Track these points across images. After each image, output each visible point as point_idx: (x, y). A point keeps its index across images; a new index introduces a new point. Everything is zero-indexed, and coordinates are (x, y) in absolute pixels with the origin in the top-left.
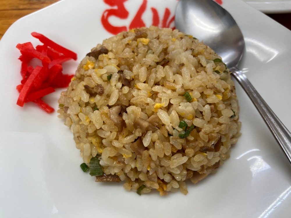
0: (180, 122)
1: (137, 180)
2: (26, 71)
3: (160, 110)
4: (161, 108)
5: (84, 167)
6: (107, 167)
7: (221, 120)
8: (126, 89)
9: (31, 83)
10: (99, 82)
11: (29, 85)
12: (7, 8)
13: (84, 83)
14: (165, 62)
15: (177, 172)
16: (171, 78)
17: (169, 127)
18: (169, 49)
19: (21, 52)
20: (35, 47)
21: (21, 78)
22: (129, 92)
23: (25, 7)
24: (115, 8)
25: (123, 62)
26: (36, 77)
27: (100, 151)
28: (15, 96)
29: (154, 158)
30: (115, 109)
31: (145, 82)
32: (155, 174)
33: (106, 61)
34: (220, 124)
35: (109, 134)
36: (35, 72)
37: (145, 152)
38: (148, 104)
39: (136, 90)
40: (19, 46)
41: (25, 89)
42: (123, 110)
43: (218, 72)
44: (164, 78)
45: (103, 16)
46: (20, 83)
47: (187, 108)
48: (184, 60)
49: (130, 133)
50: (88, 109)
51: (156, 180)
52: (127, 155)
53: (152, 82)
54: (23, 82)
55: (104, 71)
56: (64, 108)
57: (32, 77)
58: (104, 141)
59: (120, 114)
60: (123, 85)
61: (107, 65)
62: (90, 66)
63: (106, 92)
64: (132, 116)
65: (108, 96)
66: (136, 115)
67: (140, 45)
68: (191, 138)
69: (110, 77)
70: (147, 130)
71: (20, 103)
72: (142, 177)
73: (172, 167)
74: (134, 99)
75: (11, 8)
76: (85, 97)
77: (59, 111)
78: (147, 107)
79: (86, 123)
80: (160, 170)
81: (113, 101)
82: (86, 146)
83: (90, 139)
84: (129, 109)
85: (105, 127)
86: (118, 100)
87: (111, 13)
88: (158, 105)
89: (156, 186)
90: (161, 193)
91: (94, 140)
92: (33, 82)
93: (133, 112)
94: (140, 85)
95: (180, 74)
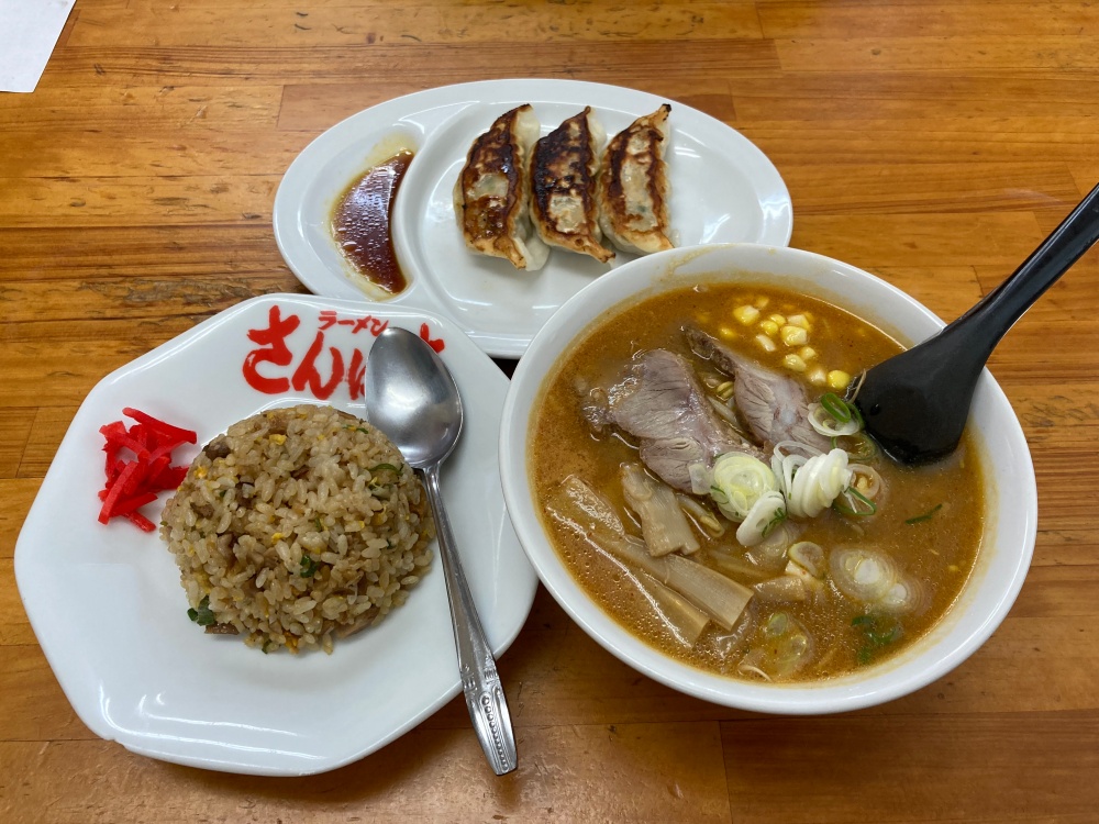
0: (303, 558)
1: (259, 632)
2: (113, 469)
3: (280, 541)
4: (282, 539)
5: (192, 613)
6: (220, 613)
7: (365, 553)
8: (242, 511)
9: (120, 488)
10: (209, 498)
11: (118, 491)
12: (81, 314)
13: (191, 499)
14: (301, 473)
15: (305, 620)
16: (303, 497)
17: (287, 563)
18: (312, 452)
19: (108, 439)
20: (128, 429)
21: (105, 479)
22: (246, 515)
23: (116, 313)
24: (269, 346)
25: (244, 472)
26: (129, 480)
27: (209, 591)
28: (97, 507)
29: (272, 602)
30: (224, 539)
31: (268, 503)
32: (276, 623)
33: (221, 469)
34: (362, 558)
35: (216, 570)
36: (128, 472)
37: (259, 595)
38: (266, 533)
39: (254, 513)
40: (105, 430)
41: (112, 497)
42: (234, 540)
43: (371, 488)
44: (295, 497)
45: (247, 362)
46: (103, 488)
47: (313, 539)
48: (325, 471)
49: (243, 570)
50: (195, 534)
51: (280, 631)
52: (239, 597)
53: (278, 502)
54: (109, 485)
55: (216, 485)
56: (168, 528)
57: (122, 479)
58: (211, 579)
59: (230, 546)
60: (239, 506)
61: (223, 475)
62: (201, 475)
63: (216, 514)
64: (245, 548)
65: (219, 519)
66: (250, 547)
67: (272, 445)
68: (319, 577)
69: (223, 494)
70: (263, 566)
71: (103, 519)
72: (262, 627)
73: (296, 614)
74: (250, 525)
75: (88, 315)
76: (191, 519)
77: (161, 530)
78: (264, 537)
79: (190, 555)
80: (283, 619)
81: (223, 527)
82: (193, 584)
83: (194, 575)
84: (242, 540)
85: (212, 562)
86: (231, 526)
87: (261, 355)
88: (277, 535)
89: (282, 639)
90: (291, 650)
91: (200, 577)
92: (124, 487)
93: (246, 543)
94: (261, 507)
95: (315, 491)
